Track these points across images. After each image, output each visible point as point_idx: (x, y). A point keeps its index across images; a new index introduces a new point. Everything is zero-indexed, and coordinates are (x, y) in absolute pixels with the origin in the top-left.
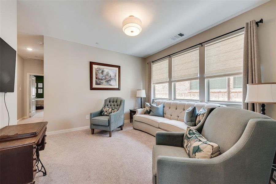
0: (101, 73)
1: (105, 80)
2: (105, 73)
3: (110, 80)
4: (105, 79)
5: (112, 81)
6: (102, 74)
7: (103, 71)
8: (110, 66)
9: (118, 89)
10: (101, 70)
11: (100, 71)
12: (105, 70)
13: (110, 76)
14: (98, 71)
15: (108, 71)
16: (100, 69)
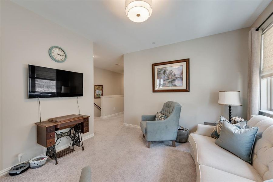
0: (163, 73)
1: (168, 81)
2: (168, 72)
3: (174, 80)
4: (167, 79)
5: (176, 80)
6: (164, 75)
7: (165, 71)
8: (173, 62)
9: (187, 91)
10: (163, 70)
11: (162, 72)
12: (167, 68)
13: (175, 75)
14: (159, 71)
15: (171, 69)
16: (161, 69)
